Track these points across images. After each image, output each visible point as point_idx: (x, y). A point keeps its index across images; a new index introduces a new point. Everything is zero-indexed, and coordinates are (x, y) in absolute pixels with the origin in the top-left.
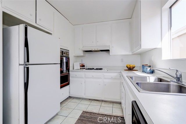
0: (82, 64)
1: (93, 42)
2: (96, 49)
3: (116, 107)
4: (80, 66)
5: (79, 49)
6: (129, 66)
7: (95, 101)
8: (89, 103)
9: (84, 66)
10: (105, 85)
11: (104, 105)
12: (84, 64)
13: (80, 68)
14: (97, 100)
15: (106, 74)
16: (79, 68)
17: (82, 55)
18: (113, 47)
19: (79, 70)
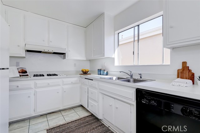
0: (23, 70)
1: (44, 41)
2: (46, 51)
3: (78, 110)
4: (19, 72)
5: (19, 46)
6: (84, 71)
7: (52, 114)
8: (46, 119)
9: (26, 72)
10: (65, 92)
11: (66, 114)
12: (26, 69)
13: (20, 76)
14: (53, 113)
15: (65, 80)
16: (18, 75)
17: (24, 55)
18: (69, 51)
19: (19, 79)
